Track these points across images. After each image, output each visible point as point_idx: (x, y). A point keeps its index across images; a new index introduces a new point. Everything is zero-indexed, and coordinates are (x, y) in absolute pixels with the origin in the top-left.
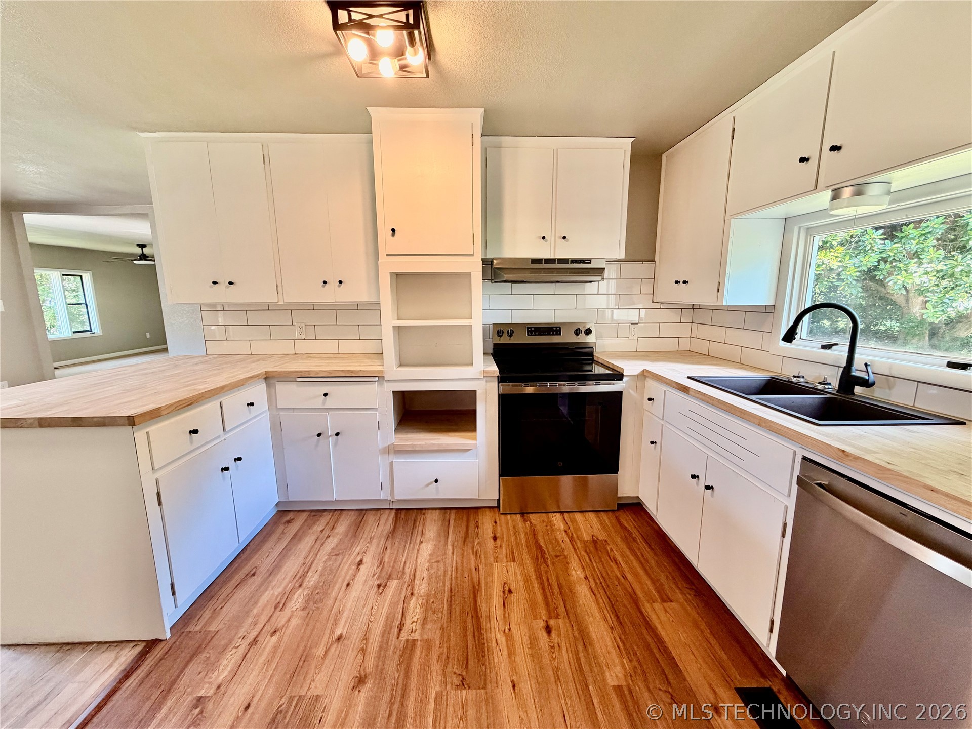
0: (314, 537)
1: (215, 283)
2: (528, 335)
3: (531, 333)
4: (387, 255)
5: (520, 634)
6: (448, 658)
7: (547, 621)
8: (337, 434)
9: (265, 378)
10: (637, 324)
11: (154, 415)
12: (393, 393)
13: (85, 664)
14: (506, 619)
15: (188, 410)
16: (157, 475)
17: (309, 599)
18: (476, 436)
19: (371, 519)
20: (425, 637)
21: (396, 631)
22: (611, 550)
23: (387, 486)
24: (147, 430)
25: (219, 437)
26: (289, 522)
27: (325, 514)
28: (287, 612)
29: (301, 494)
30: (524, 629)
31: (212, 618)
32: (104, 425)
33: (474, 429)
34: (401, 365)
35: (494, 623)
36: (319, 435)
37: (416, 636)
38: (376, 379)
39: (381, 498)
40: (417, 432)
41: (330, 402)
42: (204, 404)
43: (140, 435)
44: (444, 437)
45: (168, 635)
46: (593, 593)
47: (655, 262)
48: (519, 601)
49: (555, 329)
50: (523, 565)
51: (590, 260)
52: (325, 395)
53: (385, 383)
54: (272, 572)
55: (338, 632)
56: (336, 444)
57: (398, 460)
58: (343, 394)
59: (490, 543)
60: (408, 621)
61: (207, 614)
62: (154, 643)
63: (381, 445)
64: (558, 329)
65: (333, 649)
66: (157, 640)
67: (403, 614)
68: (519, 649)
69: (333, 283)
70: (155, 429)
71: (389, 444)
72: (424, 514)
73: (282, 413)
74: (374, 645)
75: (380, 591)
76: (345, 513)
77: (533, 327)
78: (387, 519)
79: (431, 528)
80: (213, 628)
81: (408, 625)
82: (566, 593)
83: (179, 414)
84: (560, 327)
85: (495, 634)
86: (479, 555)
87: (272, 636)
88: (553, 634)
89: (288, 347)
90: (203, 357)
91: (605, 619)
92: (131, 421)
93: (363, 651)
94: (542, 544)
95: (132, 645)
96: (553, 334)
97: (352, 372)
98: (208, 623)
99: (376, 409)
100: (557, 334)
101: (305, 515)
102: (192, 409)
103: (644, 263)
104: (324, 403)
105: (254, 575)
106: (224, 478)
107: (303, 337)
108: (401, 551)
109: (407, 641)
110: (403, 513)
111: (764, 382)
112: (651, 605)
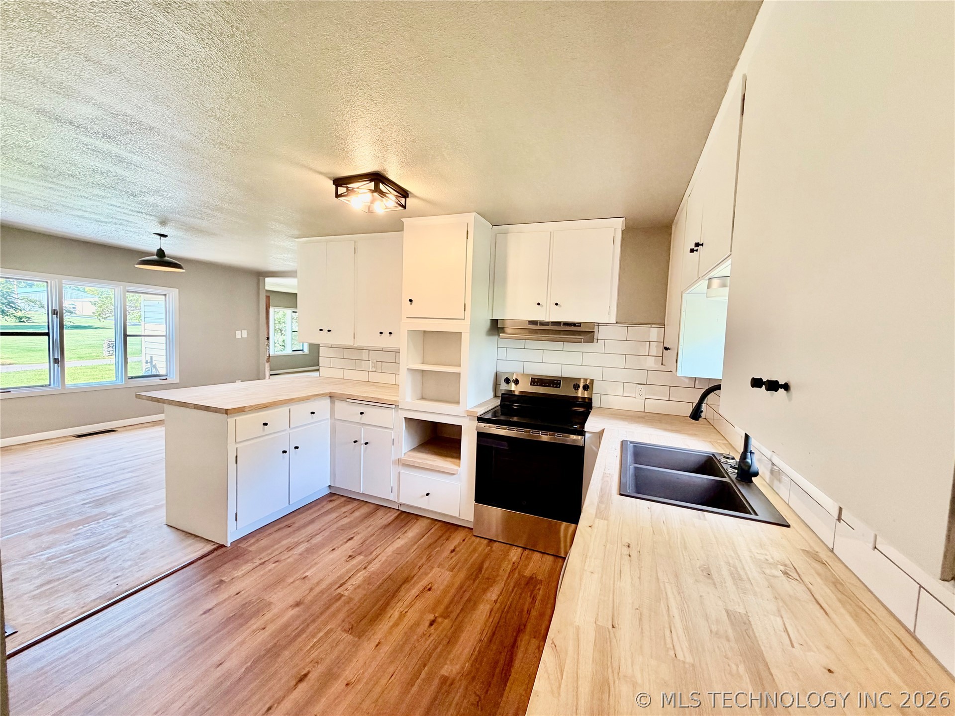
0: (338, 515)
1: (321, 330)
2: (531, 385)
3: (534, 383)
4: (407, 318)
5: (412, 616)
6: (354, 612)
7: (436, 618)
8: (366, 443)
9: (330, 397)
10: (645, 384)
11: (241, 410)
12: (405, 420)
13: (190, 545)
14: (411, 605)
15: (261, 411)
16: (238, 446)
17: (308, 550)
18: (460, 463)
19: (380, 513)
20: (351, 596)
21: (338, 585)
22: (539, 589)
23: (395, 490)
24: (236, 418)
25: (285, 430)
26: (331, 501)
27: (355, 502)
28: (290, 553)
29: (345, 484)
30: (417, 615)
31: (253, 544)
32: (216, 412)
33: (459, 457)
34: (423, 398)
35: (400, 604)
36: (355, 442)
37: (346, 593)
38: (394, 406)
39: (391, 499)
40: (426, 453)
41: (364, 419)
42: (275, 409)
43: (231, 420)
44: (439, 460)
45: (229, 545)
46: (491, 612)
47: (665, 325)
48: (430, 597)
49: (555, 382)
50: (455, 576)
51: (581, 324)
52: (362, 413)
53: (399, 411)
54: (299, 529)
55: (306, 574)
56: (365, 451)
57: (404, 472)
58: (374, 415)
59: (447, 553)
60: (349, 583)
61: (252, 541)
62: (222, 546)
63: (394, 457)
64: (559, 382)
65: (297, 582)
66: (223, 545)
67: (350, 578)
68: (401, 627)
69: (386, 334)
70: (240, 418)
71: (399, 457)
72: (417, 520)
73: (337, 422)
74: (317, 590)
75: (348, 560)
76: (368, 504)
77: (536, 379)
78: (391, 516)
79: (414, 530)
80: (250, 549)
81: (348, 586)
82: (471, 604)
83: (258, 412)
84: (560, 381)
85: (394, 613)
86: (430, 559)
87: (273, 563)
88: (432, 627)
89: (363, 376)
90: (317, 377)
91: (482, 633)
92: (226, 412)
93: (311, 590)
94: (485, 567)
95: (213, 544)
96: (553, 387)
97: (378, 399)
98: (250, 545)
99: (392, 429)
100: (556, 387)
101: (344, 499)
102: (266, 410)
103: (652, 326)
104: (361, 419)
105: (289, 527)
106: (284, 458)
107: (374, 370)
109: (339, 594)
110: (405, 515)
111: (705, 459)
112: (530, 638)
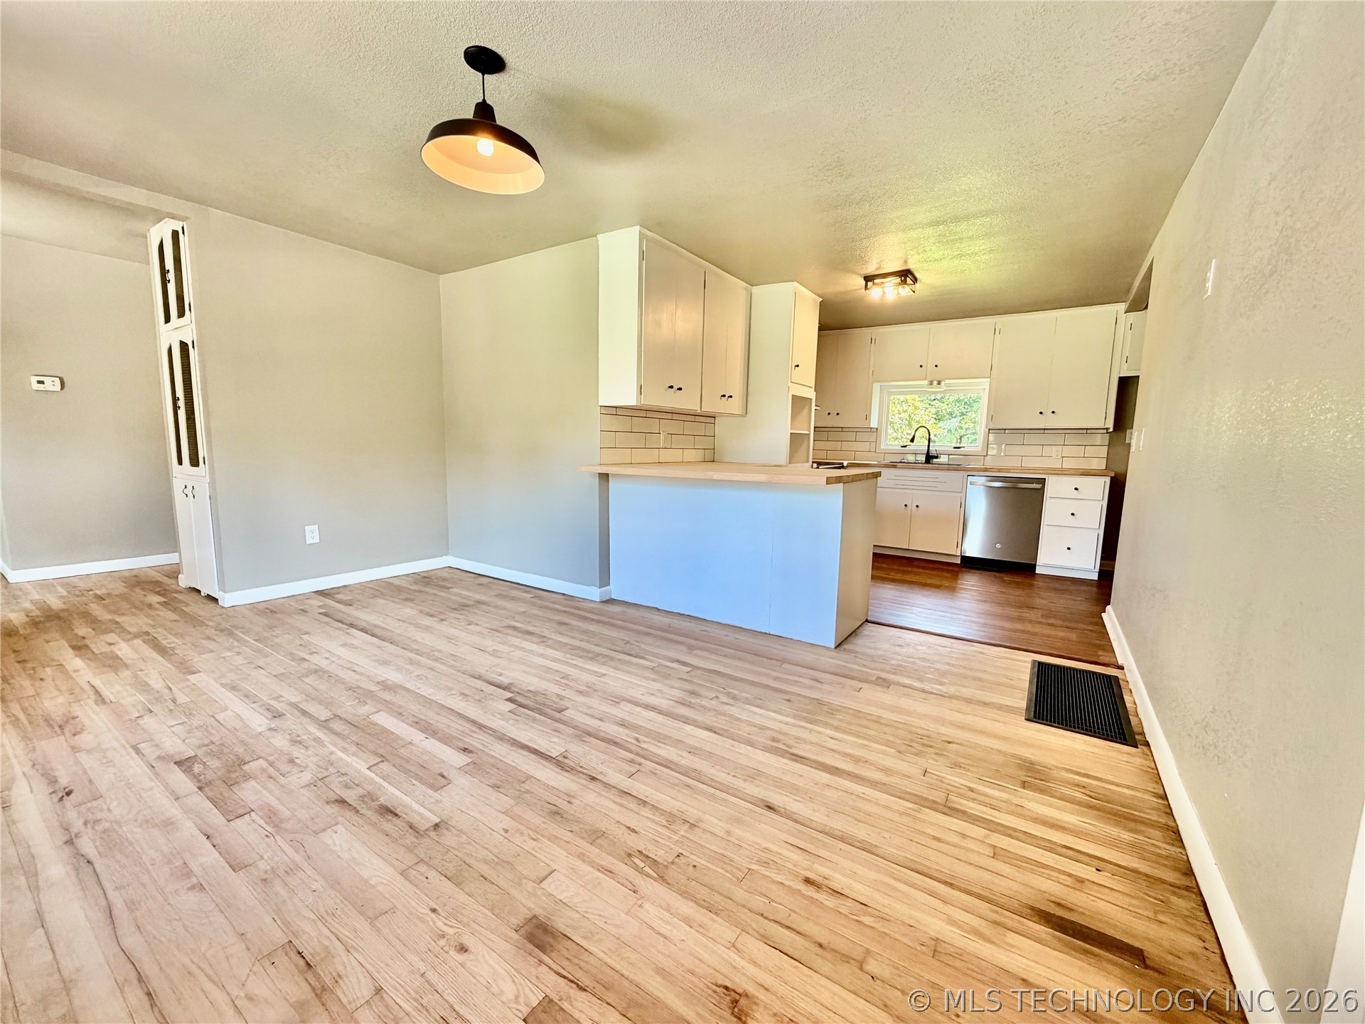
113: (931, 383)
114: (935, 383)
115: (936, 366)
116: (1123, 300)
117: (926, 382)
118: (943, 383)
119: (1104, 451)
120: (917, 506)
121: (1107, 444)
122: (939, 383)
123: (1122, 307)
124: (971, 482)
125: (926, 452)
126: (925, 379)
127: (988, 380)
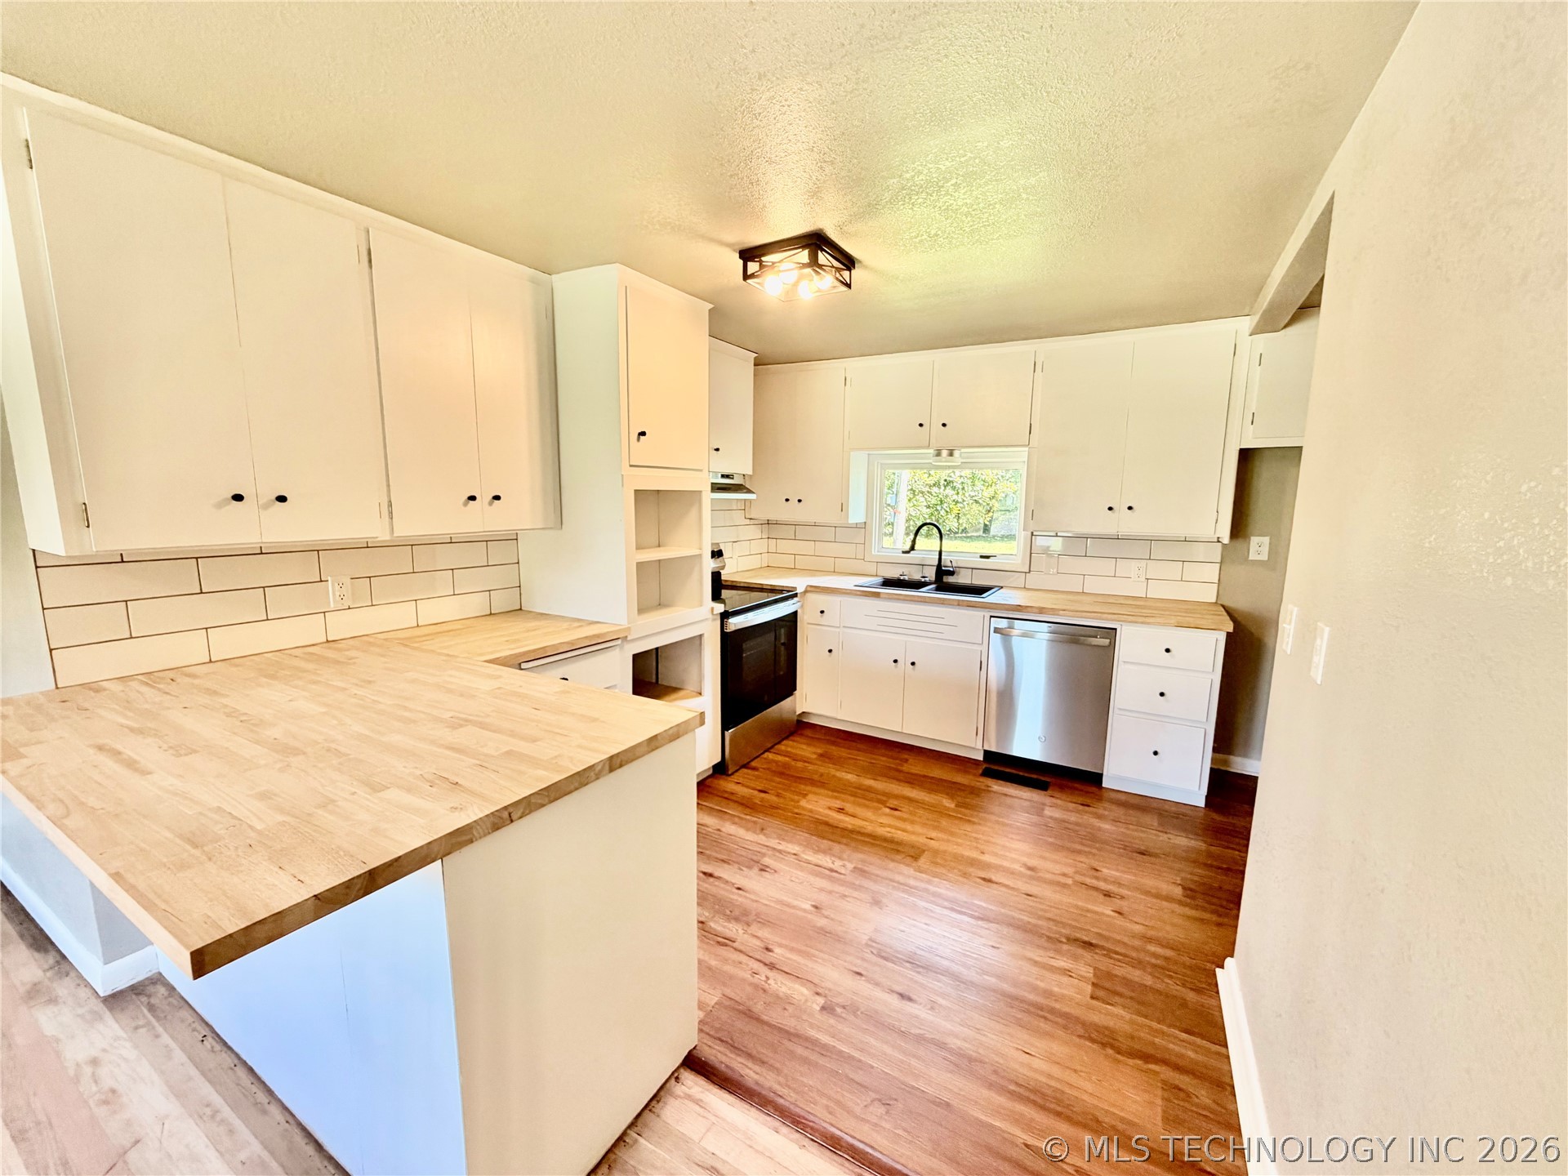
108: (722, 846)
113: (938, 454)
114: (945, 453)
115: (944, 425)
116: (1246, 312)
117: (931, 451)
118: (956, 453)
119: (1212, 572)
120: (913, 664)
121: (1219, 561)
122: (951, 454)
123: (1246, 324)
124: (995, 628)
125: (936, 563)
126: (928, 447)
127: (1027, 449)
